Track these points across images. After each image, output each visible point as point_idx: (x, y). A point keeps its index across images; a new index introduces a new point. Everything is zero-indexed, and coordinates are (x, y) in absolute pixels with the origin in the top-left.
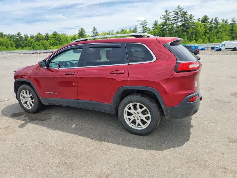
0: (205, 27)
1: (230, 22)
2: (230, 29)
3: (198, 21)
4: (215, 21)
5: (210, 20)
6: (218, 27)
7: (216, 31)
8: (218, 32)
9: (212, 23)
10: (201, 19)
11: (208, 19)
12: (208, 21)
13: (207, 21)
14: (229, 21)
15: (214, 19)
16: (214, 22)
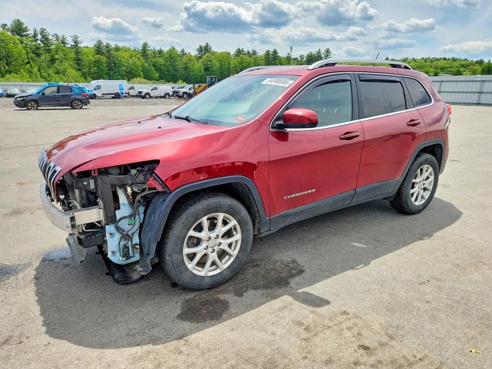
0: (24, 45)
1: (70, 42)
2: (74, 56)
3: (4, 29)
4: (43, 37)
5: (31, 32)
6: (51, 50)
7: (48, 57)
8: (53, 60)
9: (37, 39)
10: (9, 26)
11: (26, 30)
12: (29, 35)
13: (25, 33)
14: (67, 39)
15: (39, 31)
16: (39, 37)
